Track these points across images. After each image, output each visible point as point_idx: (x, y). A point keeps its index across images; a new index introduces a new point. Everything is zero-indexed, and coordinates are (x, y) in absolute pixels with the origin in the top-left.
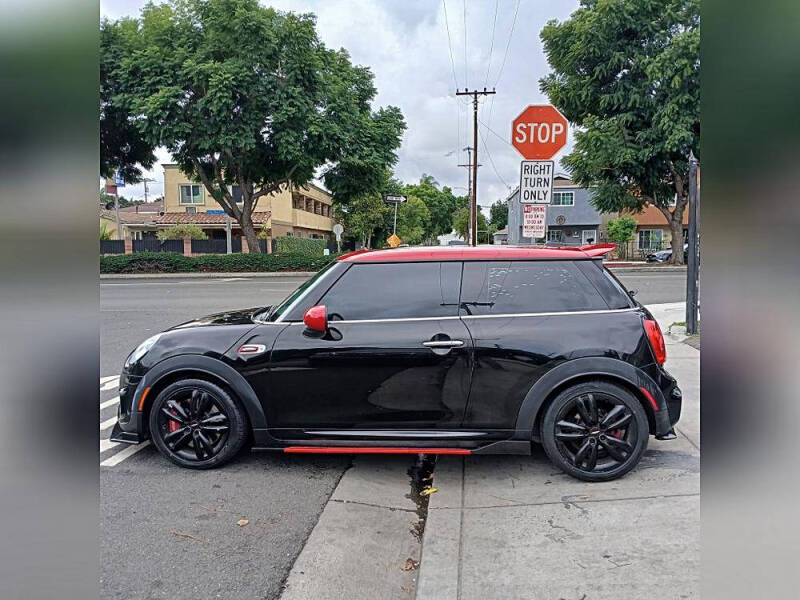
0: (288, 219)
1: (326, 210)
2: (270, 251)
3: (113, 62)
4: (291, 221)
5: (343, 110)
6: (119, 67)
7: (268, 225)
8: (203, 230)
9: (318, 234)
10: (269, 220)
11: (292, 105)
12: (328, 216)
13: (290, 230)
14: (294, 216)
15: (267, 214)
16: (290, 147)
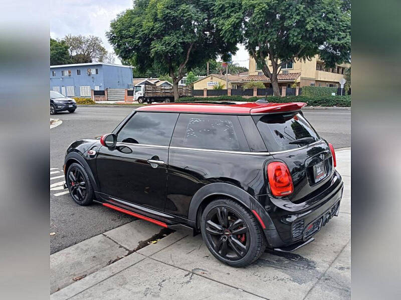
0: (313, 76)
1: (341, 70)
2: (297, 94)
3: (212, 3)
4: (314, 78)
5: (330, 13)
6: (214, 5)
7: (298, 80)
8: (264, 84)
9: (334, 84)
10: (300, 77)
11: (298, 14)
12: (342, 73)
13: (313, 82)
14: (317, 74)
15: (299, 74)
16: (295, 38)
